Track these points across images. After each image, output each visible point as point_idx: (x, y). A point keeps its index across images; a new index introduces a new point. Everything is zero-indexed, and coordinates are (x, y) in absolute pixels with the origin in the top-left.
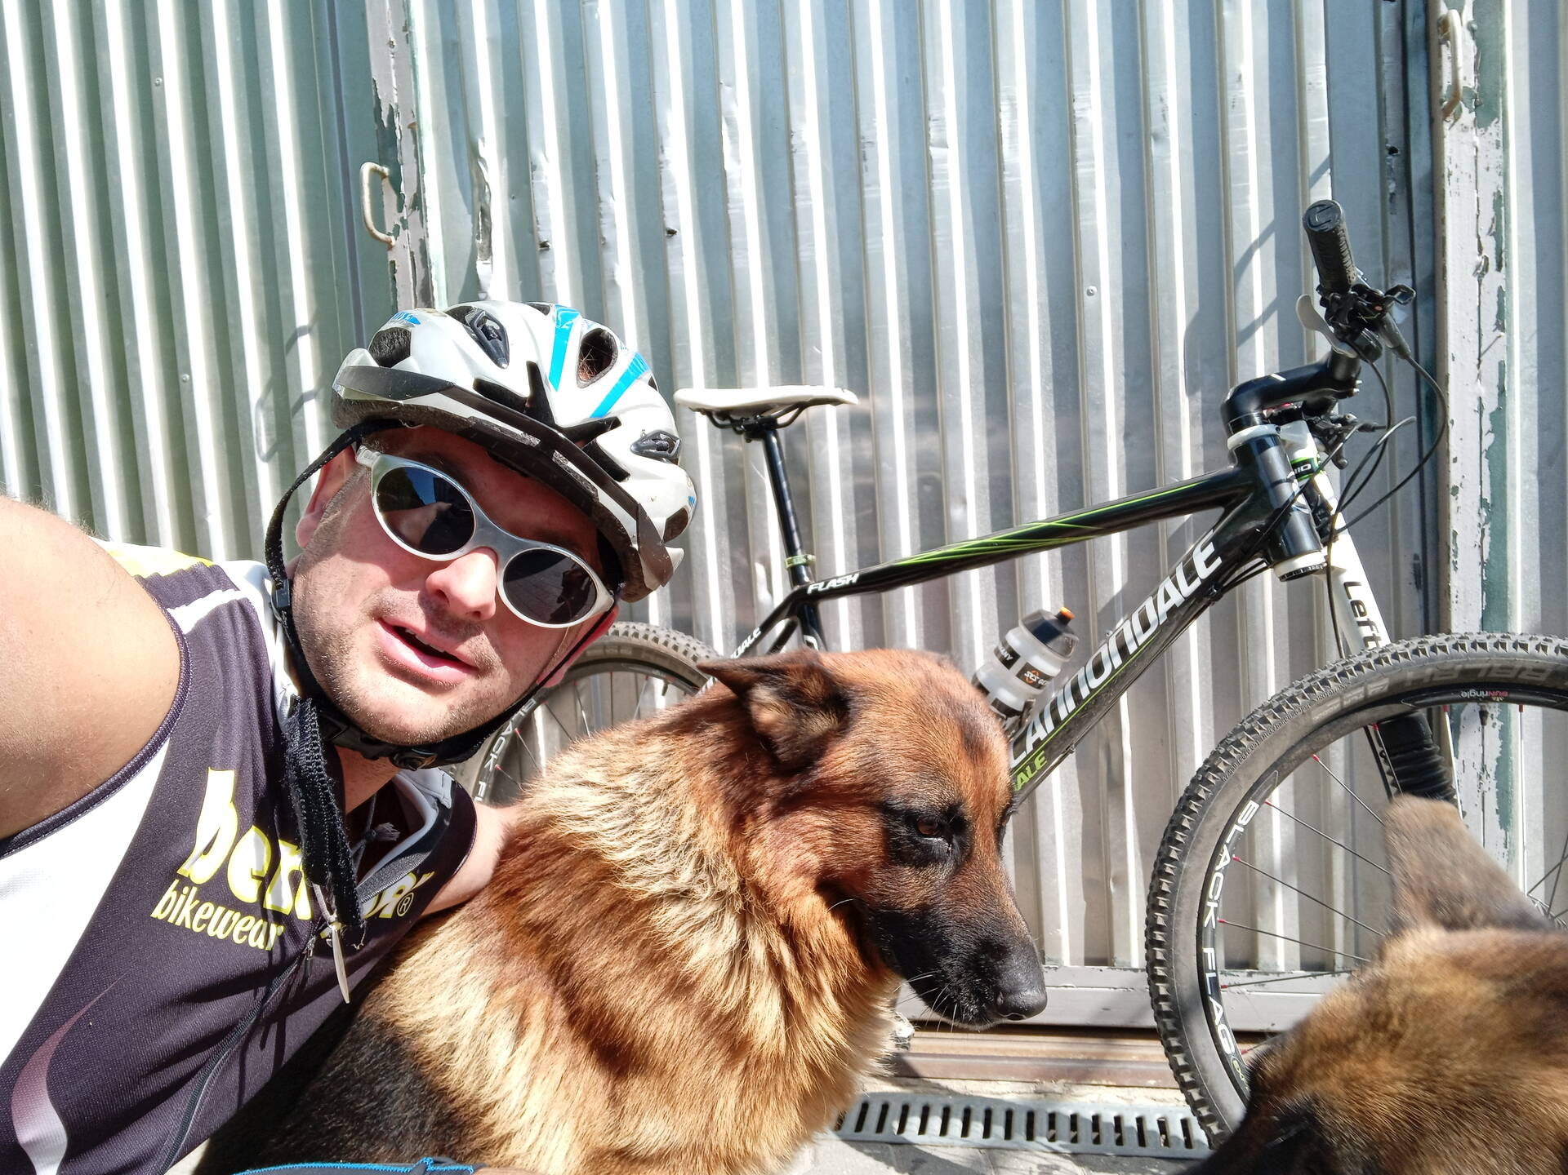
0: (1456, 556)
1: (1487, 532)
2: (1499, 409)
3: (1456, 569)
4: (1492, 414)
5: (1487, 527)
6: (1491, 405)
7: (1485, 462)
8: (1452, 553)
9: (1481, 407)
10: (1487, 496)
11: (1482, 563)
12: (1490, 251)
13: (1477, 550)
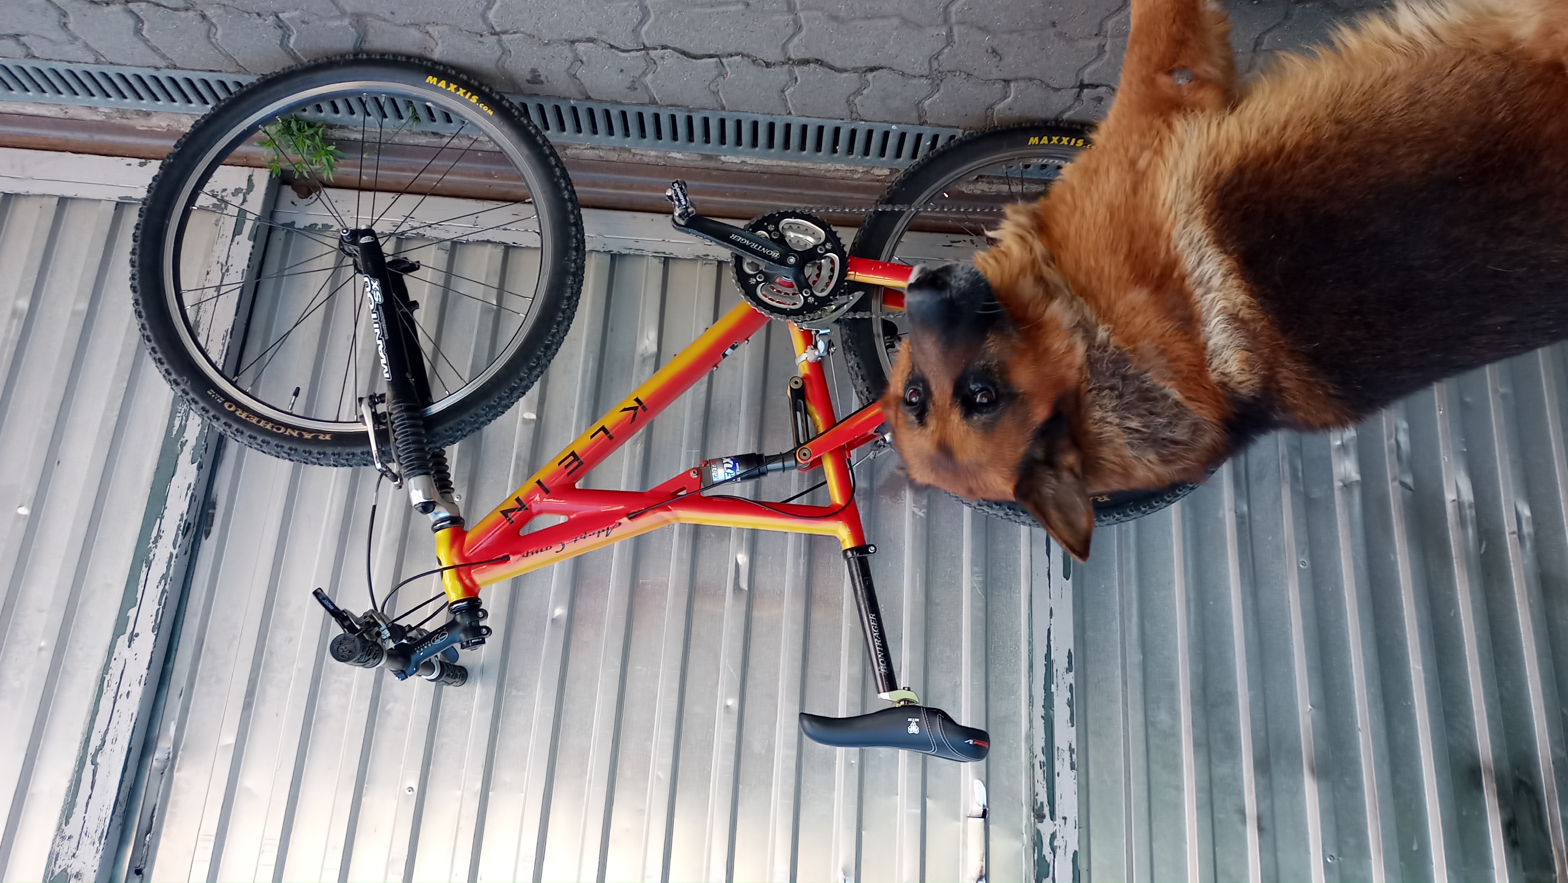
0: (179, 526)
1: (153, 540)
2: (118, 637)
3: (182, 515)
4: (124, 633)
5: (151, 545)
6: (123, 640)
7: (139, 596)
8: (182, 528)
9: (131, 641)
10: (145, 569)
11: (162, 518)
12: (89, 767)
13: (162, 528)
